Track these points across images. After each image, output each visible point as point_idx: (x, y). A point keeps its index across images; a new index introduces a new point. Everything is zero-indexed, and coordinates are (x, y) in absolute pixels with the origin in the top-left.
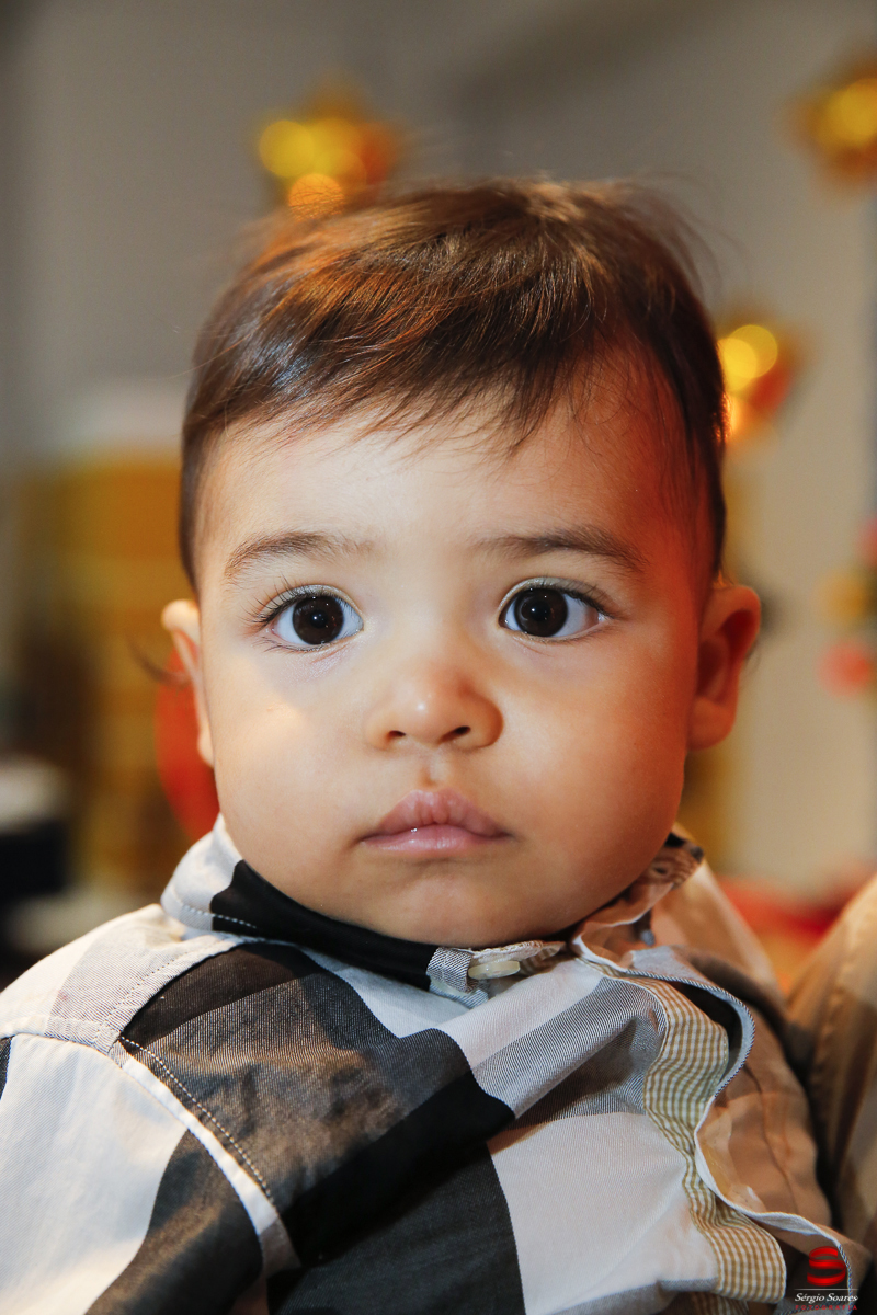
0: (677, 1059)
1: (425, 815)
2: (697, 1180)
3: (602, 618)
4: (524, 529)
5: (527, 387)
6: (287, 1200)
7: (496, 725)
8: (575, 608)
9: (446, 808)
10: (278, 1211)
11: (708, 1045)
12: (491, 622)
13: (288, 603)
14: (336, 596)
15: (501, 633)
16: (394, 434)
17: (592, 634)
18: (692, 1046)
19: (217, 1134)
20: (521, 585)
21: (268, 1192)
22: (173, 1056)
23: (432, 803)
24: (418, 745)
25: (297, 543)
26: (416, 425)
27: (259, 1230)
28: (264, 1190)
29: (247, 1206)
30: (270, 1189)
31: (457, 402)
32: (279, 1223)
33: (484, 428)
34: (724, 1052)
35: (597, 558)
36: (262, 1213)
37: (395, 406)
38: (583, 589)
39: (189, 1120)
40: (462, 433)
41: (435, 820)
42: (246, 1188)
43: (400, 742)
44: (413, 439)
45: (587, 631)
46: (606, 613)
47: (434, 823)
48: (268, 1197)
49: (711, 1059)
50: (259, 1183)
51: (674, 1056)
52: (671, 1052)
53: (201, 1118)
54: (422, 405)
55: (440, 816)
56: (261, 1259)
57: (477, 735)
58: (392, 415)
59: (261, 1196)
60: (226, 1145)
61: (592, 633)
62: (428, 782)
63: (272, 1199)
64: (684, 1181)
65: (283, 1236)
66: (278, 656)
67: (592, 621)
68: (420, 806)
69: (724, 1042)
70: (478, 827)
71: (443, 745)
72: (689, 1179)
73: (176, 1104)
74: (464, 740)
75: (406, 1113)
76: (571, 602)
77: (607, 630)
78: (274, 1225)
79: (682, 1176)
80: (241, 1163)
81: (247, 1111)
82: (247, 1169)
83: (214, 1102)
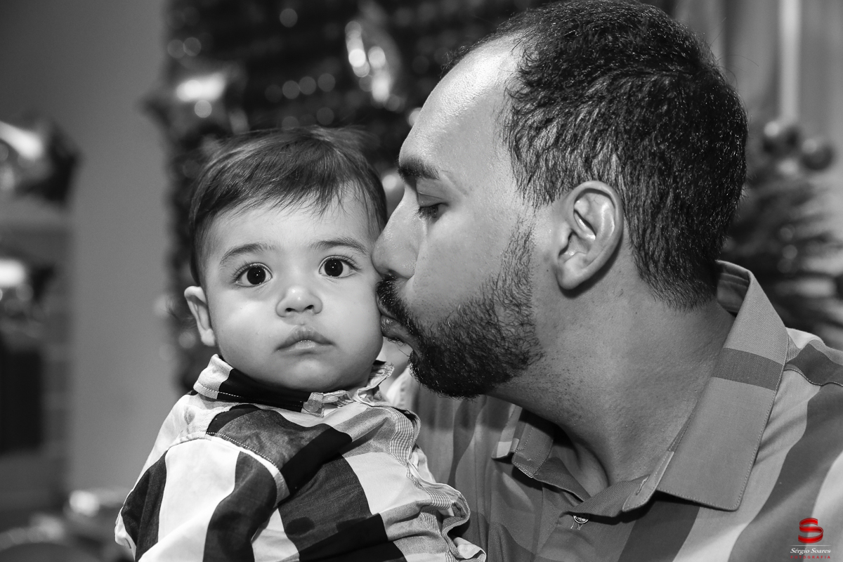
1: (301, 335)
4: (327, 239)
5: (324, 191)
6: (281, 465)
7: (321, 305)
8: (345, 267)
9: (309, 333)
10: (279, 469)
12: (316, 272)
13: (245, 270)
14: (263, 267)
15: (320, 276)
19: (251, 450)
22: (227, 433)
24: (296, 314)
25: (249, 248)
27: (274, 476)
28: (273, 464)
29: (269, 469)
30: (274, 462)
31: (301, 198)
32: (280, 473)
33: (311, 205)
36: (274, 471)
38: (347, 260)
39: (240, 449)
40: (303, 207)
41: (305, 338)
42: (267, 464)
44: (288, 209)
45: (349, 275)
46: (355, 268)
50: (271, 462)
53: (244, 447)
56: (276, 486)
57: (316, 309)
59: (273, 466)
60: (255, 453)
61: (351, 275)
63: (276, 466)
65: (282, 477)
66: (243, 290)
67: (350, 271)
68: (299, 333)
70: (319, 339)
73: (233, 445)
74: (311, 311)
76: (344, 265)
77: (355, 274)
78: (278, 474)
80: (263, 457)
81: (260, 444)
82: (265, 459)
83: (247, 443)
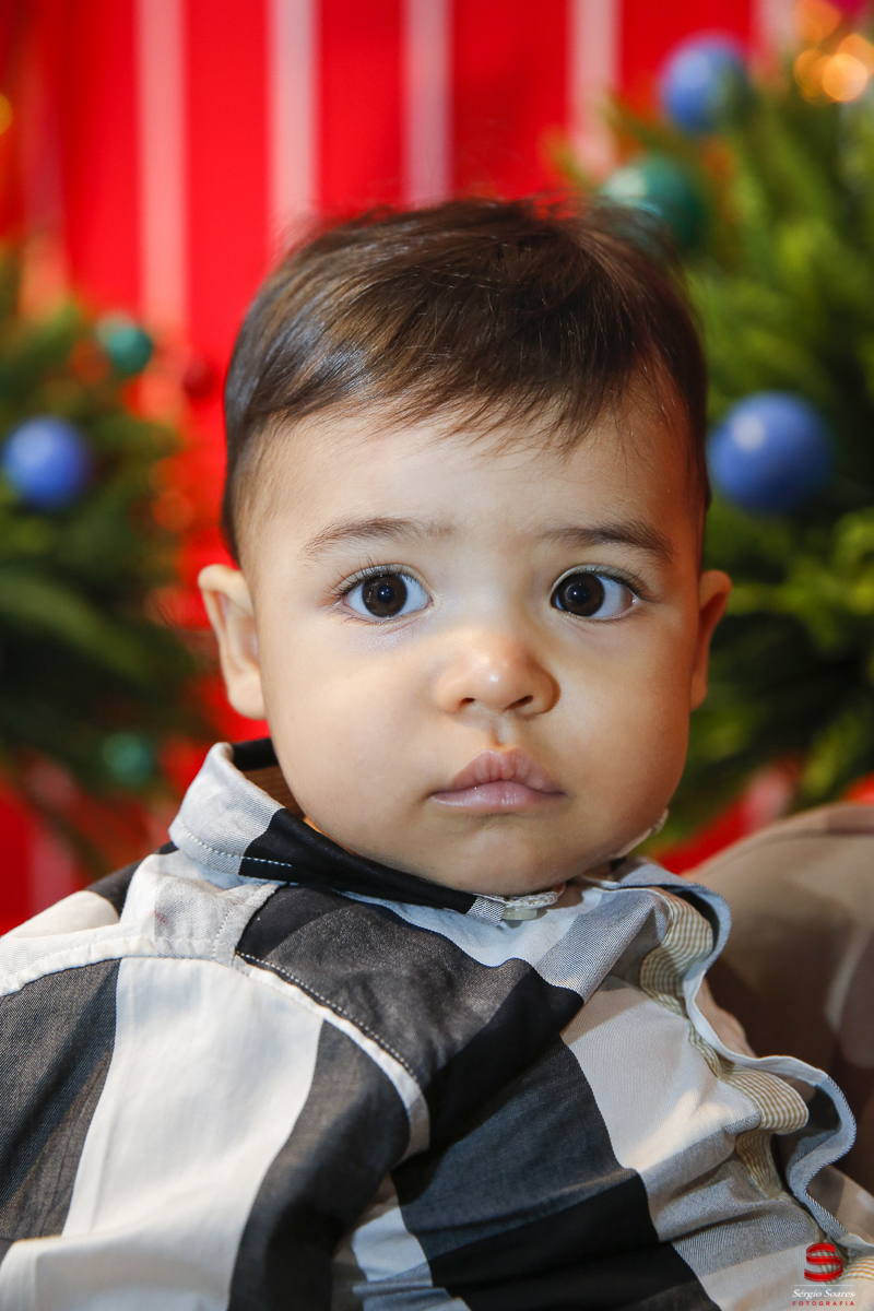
0: (676, 946)
1: (494, 773)
2: (698, 1038)
3: (636, 600)
4: (585, 521)
7: (554, 695)
8: (613, 591)
9: (514, 766)
10: (421, 1087)
11: (699, 934)
12: (546, 603)
13: (359, 582)
15: (553, 613)
16: (475, 435)
17: (629, 616)
18: (688, 934)
19: (353, 1022)
20: (573, 570)
21: (411, 1071)
23: (502, 762)
24: (487, 712)
25: (386, 528)
26: (495, 426)
27: (407, 1105)
28: (407, 1069)
29: (396, 1083)
30: (411, 1067)
31: (530, 407)
32: (422, 1099)
34: (710, 942)
35: (642, 550)
36: (408, 1089)
37: (476, 410)
38: (626, 577)
39: (325, 1013)
41: (503, 777)
42: (393, 1069)
43: (472, 708)
44: (492, 440)
45: (624, 614)
46: (642, 597)
47: (500, 779)
48: (412, 1076)
49: (700, 947)
50: (403, 1064)
51: (674, 943)
52: (673, 940)
53: (335, 1010)
54: (500, 409)
55: (507, 772)
57: (537, 704)
58: (473, 418)
59: (406, 1074)
60: (364, 1032)
61: (628, 614)
62: (497, 742)
63: (415, 1077)
64: (689, 1040)
65: (424, 1110)
67: (627, 602)
68: (490, 764)
69: (710, 934)
70: (538, 783)
71: (508, 711)
72: (692, 1038)
73: (307, 1000)
74: (527, 708)
75: (498, 1006)
76: (607, 584)
77: (640, 612)
78: (418, 1100)
79: (687, 1036)
80: (382, 1047)
81: (372, 1007)
82: (388, 1052)
83: (341, 1000)
